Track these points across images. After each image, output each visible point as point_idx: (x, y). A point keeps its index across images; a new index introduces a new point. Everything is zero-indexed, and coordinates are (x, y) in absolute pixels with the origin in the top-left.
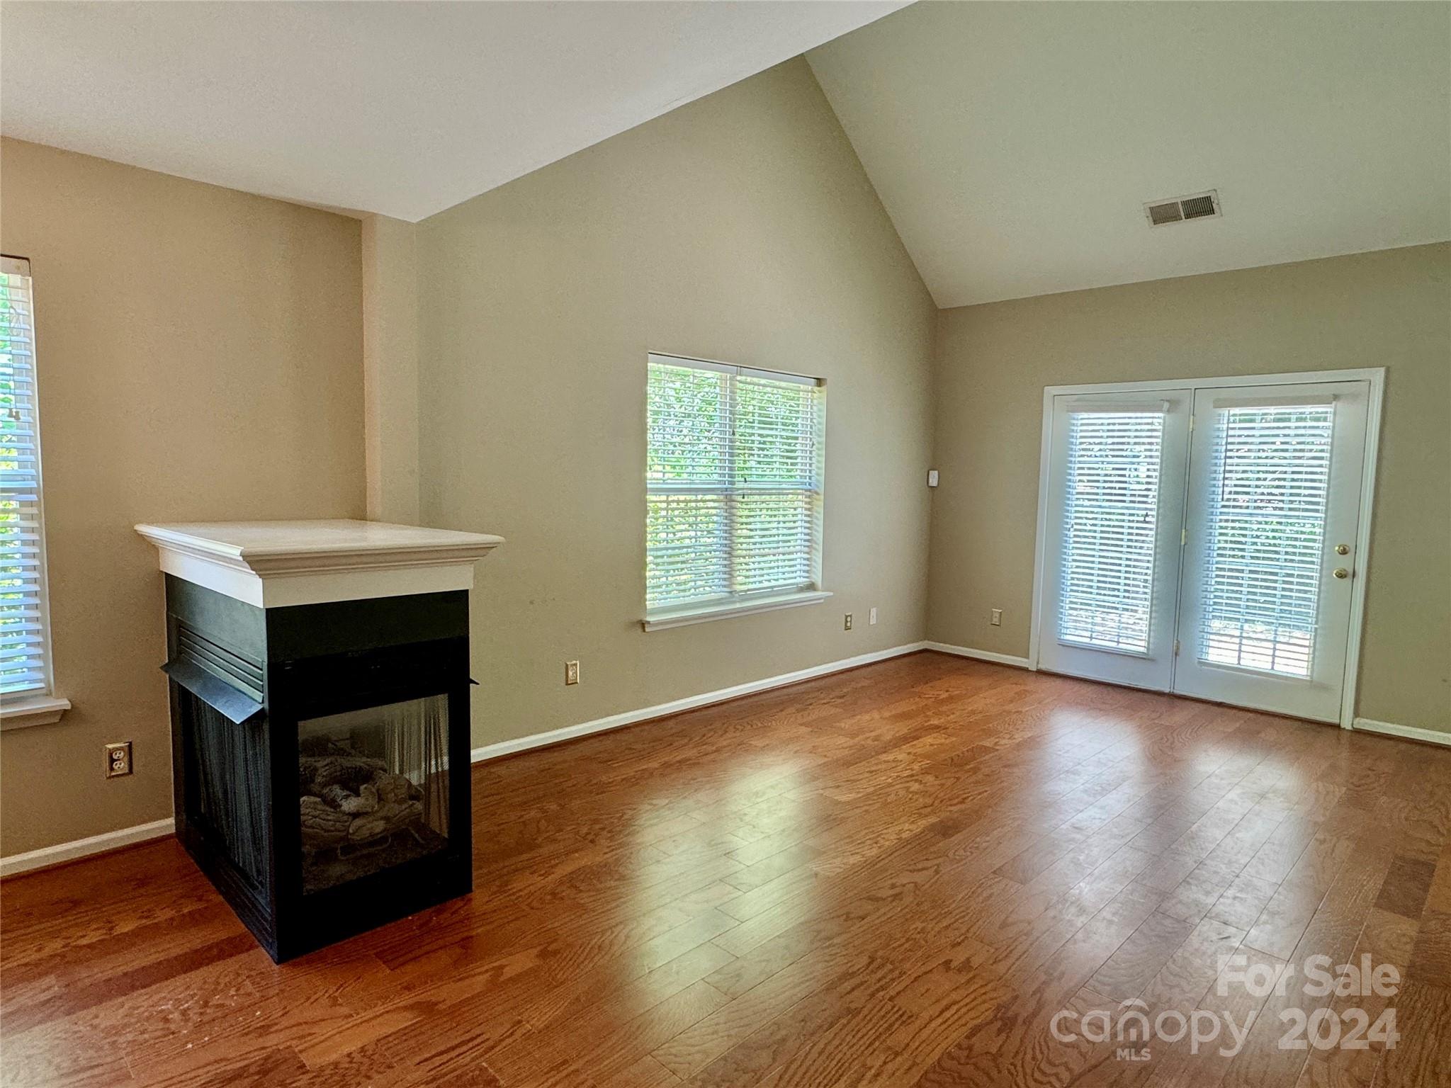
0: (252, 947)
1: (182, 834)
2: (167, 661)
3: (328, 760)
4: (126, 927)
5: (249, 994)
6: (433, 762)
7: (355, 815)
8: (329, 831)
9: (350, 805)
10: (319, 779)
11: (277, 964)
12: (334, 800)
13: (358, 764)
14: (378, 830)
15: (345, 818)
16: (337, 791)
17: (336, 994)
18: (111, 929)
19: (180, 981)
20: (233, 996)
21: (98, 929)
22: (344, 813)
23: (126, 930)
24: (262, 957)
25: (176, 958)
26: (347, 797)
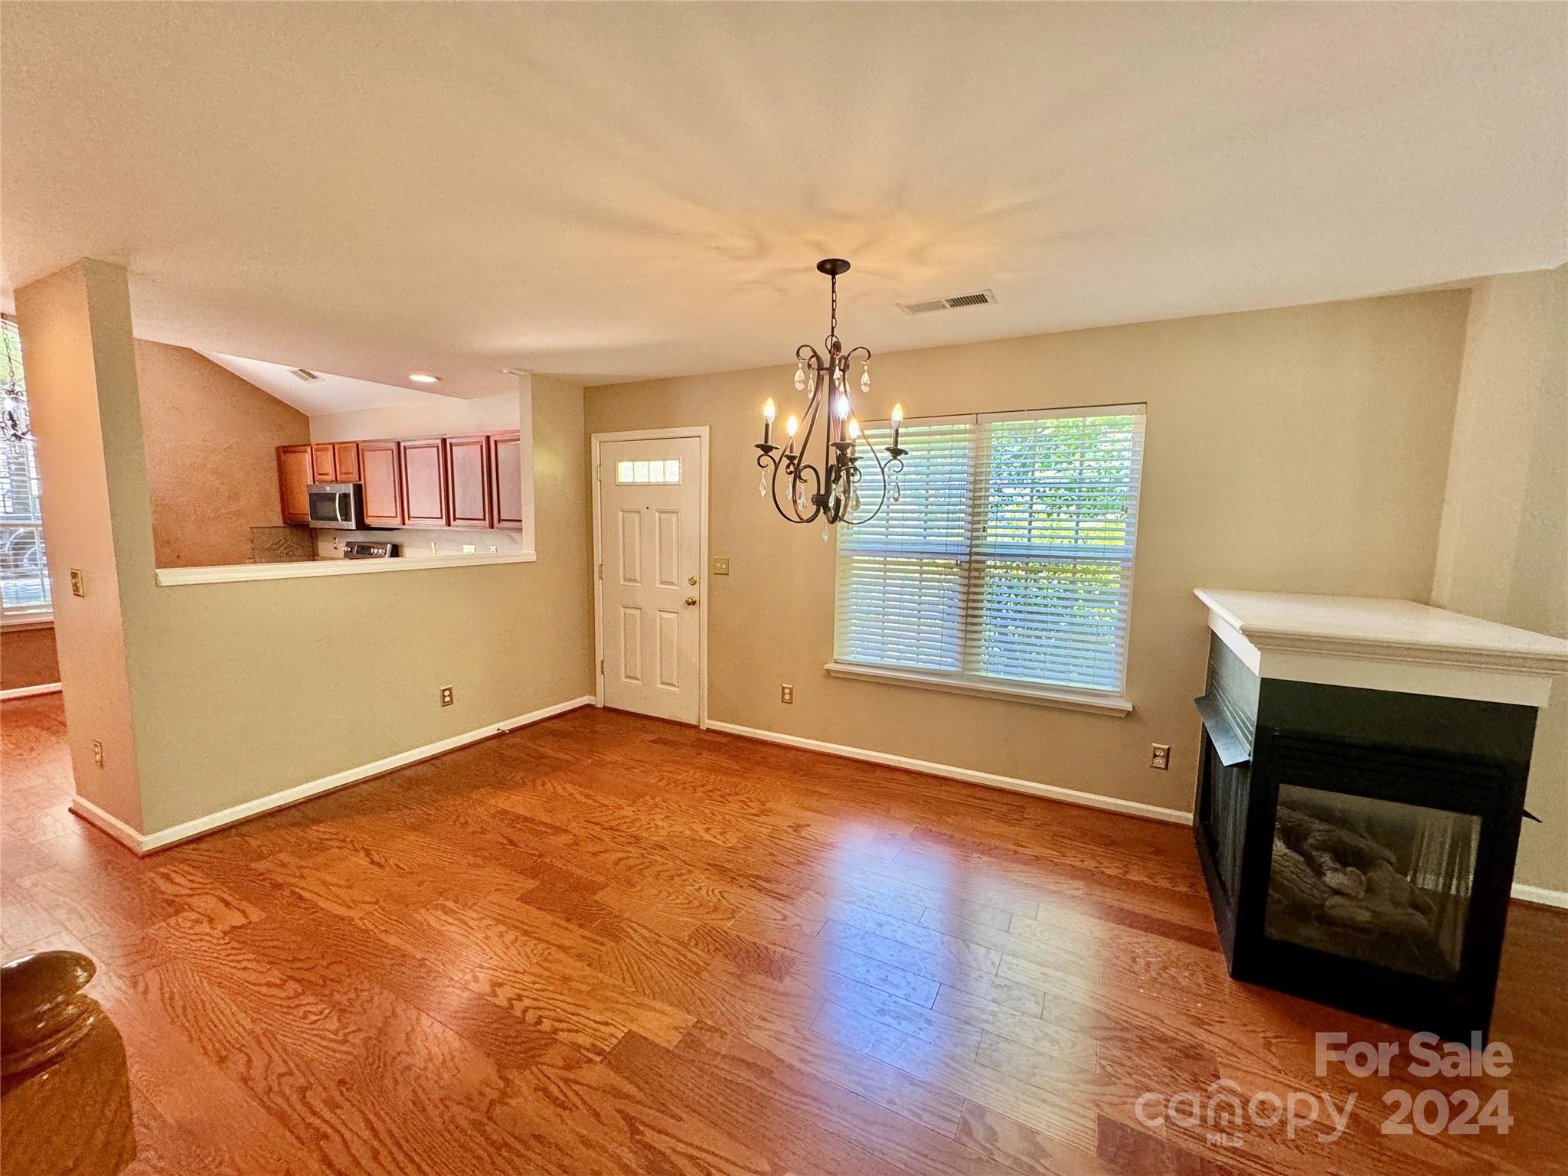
0: (1214, 949)
1: (1194, 829)
2: (1204, 694)
3: (1327, 827)
4: (1134, 877)
5: (1199, 985)
6: (1455, 882)
7: (1337, 892)
8: (1303, 892)
9: (1332, 879)
10: (1311, 841)
11: (1231, 976)
12: (1320, 866)
13: (1361, 845)
14: (1360, 918)
15: (1326, 889)
16: (1326, 859)
17: (1274, 1041)
18: (1127, 872)
19: (1156, 939)
20: (1186, 977)
21: (1118, 867)
22: (1326, 885)
23: (1135, 879)
24: (1222, 964)
25: (1158, 920)
26: (1335, 870)
